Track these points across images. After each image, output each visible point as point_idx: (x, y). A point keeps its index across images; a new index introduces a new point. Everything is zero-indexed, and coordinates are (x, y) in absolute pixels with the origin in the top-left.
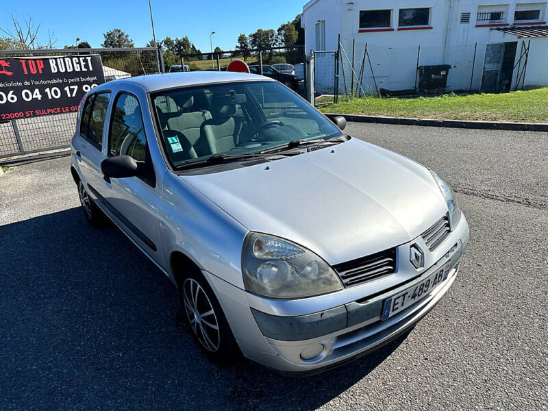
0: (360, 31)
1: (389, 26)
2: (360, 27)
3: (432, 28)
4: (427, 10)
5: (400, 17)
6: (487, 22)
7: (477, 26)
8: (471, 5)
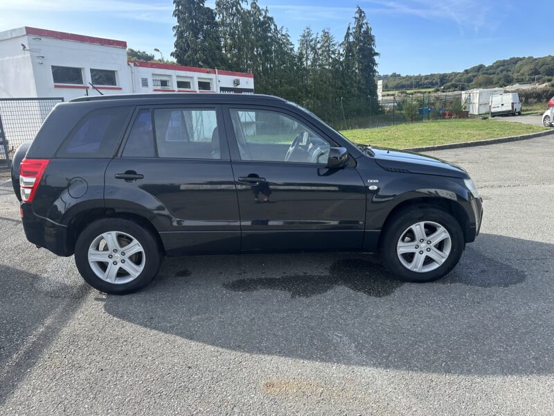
0: (56, 86)
1: (82, 84)
2: (55, 82)
3: (121, 89)
4: (113, 72)
5: (92, 77)
6: (159, 88)
7: (155, 90)
8: (147, 72)
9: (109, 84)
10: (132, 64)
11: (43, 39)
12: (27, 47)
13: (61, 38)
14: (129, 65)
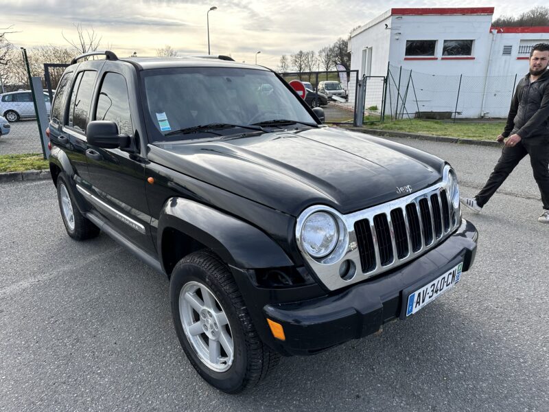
0: (406, 59)
1: (433, 55)
2: (406, 55)
4: (472, 41)
5: (445, 47)
7: (519, 58)
8: (514, 39)
9: (463, 54)
10: (495, 31)
11: (406, 18)
12: (389, 26)
13: (421, 14)
14: (491, 32)
